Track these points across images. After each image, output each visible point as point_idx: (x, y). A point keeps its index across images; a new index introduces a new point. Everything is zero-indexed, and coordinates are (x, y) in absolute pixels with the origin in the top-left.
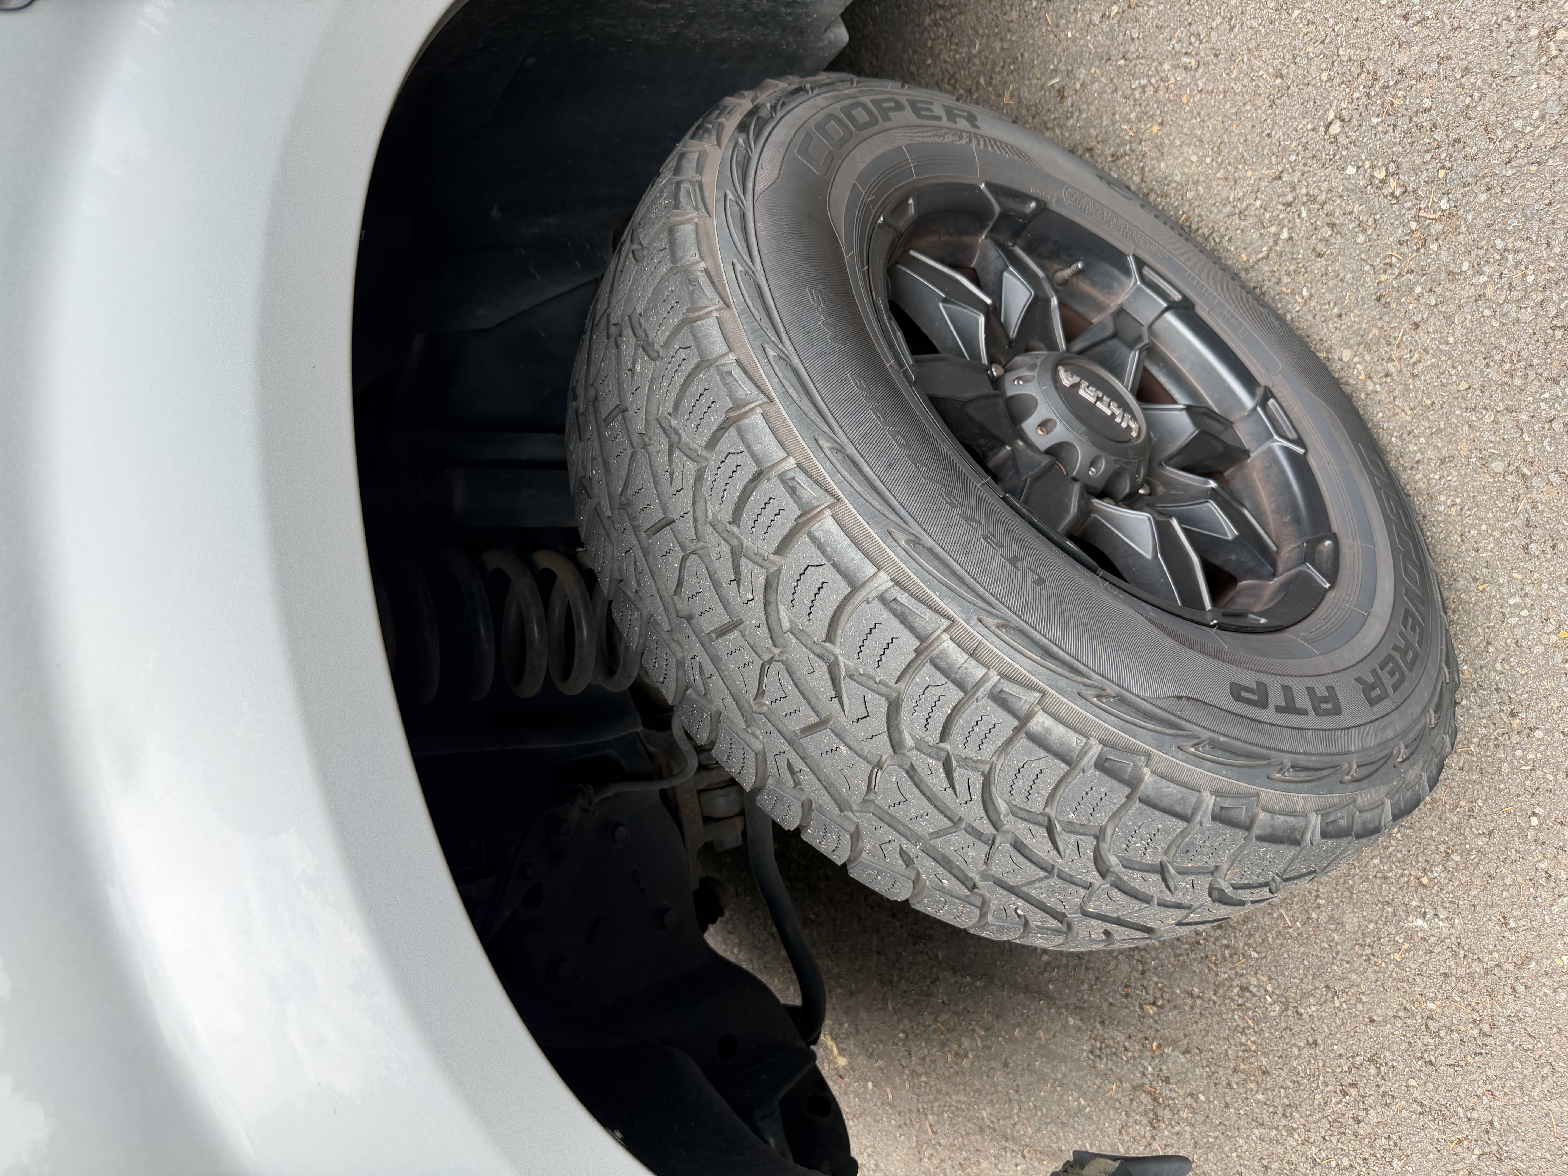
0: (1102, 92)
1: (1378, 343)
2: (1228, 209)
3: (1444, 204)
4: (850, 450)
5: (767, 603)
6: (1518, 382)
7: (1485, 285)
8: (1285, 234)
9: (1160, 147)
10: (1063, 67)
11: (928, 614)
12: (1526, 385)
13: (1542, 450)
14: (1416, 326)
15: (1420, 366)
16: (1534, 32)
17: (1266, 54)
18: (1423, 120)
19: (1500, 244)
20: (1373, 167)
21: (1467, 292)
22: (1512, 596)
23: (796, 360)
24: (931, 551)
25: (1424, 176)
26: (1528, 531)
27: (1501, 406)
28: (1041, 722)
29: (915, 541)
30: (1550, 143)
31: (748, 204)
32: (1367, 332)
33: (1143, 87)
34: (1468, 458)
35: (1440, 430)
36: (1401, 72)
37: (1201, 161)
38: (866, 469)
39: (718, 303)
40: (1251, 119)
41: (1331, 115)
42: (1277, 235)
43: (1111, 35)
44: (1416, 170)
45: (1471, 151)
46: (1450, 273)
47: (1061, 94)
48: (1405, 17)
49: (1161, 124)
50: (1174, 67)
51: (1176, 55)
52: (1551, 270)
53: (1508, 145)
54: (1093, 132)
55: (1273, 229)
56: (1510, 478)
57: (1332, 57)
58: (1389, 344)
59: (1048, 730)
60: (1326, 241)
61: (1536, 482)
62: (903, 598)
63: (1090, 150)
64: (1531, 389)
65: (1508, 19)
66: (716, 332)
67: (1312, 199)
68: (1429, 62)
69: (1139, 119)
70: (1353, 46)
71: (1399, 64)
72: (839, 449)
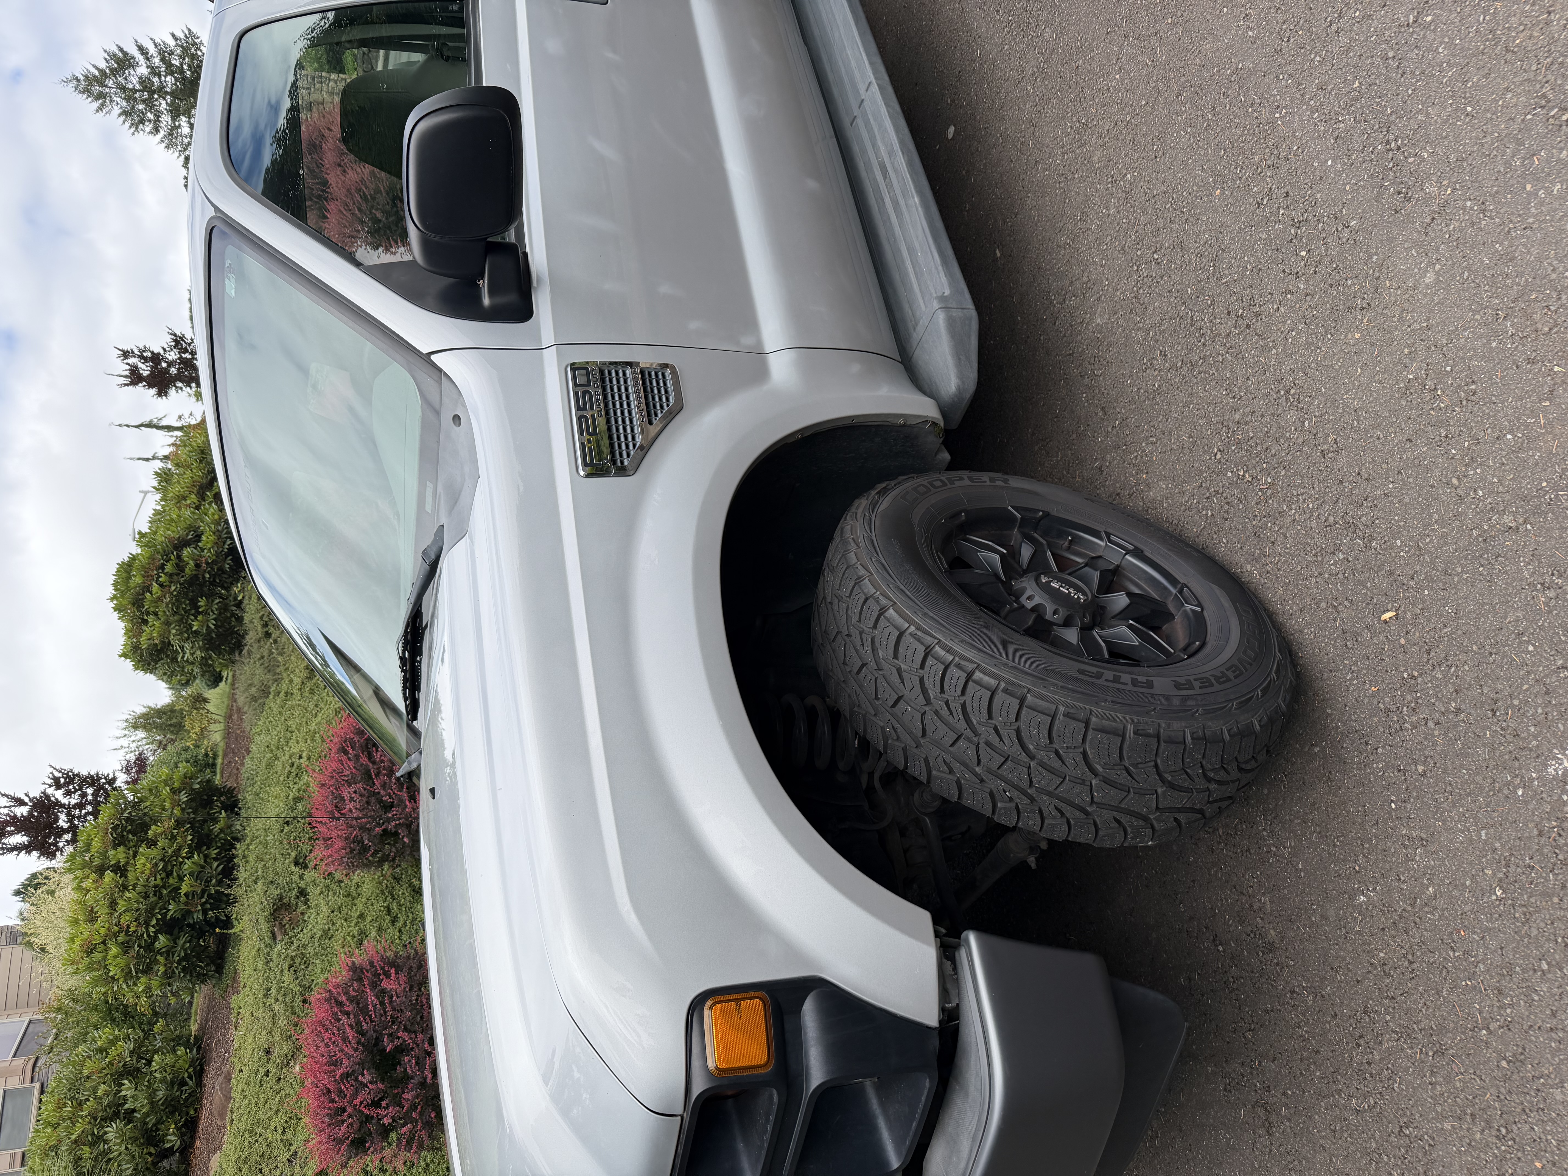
0: (1118, 464)
1: (1260, 557)
2: (1183, 507)
3: (1269, 480)
4: (902, 587)
5: (873, 650)
6: (1320, 558)
7: (1294, 514)
8: (1210, 513)
9: (1148, 485)
10: (1099, 456)
11: (929, 638)
12: (1323, 559)
13: (1338, 590)
14: (1273, 543)
15: (1280, 564)
16: (1282, 393)
17: (1184, 429)
18: (1252, 442)
19: (1295, 493)
20: (1238, 470)
21: (1289, 520)
22: (1347, 674)
23: (883, 561)
24: (932, 617)
25: (1258, 470)
26: (1344, 636)
27: (1316, 574)
28: (978, 675)
29: (925, 614)
30: (1301, 440)
31: (874, 516)
32: (1254, 552)
33: (1136, 457)
34: (1310, 605)
35: (1296, 594)
36: (1238, 423)
37: (1167, 487)
38: (908, 593)
39: (855, 547)
40: (1183, 461)
41: (1216, 450)
42: (1206, 515)
43: (1117, 435)
44: (1255, 467)
45: (1273, 452)
46: (1280, 513)
47: (1100, 469)
48: (1234, 398)
49: (1147, 473)
50: (1147, 444)
51: (1147, 438)
52: (1317, 499)
53: (1286, 445)
54: (1118, 485)
55: (1204, 512)
56: (1330, 610)
57: (1209, 423)
58: (1265, 556)
59: (981, 679)
60: (1227, 512)
61: (1340, 608)
62: (919, 633)
63: (1118, 494)
64: (1326, 560)
65: (1272, 389)
66: (854, 556)
67: (1217, 492)
68: (1247, 416)
69: (1137, 473)
70: (1217, 416)
71: (1236, 420)
72: (898, 587)
